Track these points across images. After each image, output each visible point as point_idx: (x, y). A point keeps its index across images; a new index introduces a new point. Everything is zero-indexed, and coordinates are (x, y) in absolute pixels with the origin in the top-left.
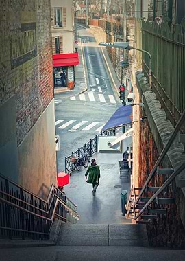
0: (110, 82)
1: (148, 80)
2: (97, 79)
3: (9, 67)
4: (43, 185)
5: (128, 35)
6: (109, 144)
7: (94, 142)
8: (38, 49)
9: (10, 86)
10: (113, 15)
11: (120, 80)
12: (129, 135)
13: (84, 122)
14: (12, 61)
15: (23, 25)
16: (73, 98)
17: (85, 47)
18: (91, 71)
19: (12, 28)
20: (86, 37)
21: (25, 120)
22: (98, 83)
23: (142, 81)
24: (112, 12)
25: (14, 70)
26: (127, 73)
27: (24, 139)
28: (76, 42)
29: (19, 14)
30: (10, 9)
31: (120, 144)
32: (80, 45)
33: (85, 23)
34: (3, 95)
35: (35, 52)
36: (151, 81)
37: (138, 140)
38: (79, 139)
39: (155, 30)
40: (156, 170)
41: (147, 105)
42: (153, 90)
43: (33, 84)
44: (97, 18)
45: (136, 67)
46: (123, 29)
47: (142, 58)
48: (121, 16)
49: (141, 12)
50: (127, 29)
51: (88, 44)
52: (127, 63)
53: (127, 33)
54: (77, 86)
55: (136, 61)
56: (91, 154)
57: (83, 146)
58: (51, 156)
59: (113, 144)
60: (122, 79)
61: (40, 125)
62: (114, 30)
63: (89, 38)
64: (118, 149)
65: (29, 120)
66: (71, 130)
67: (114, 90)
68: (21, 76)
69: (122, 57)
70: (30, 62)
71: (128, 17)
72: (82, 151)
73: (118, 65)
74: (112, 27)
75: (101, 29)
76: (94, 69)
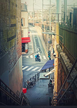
0: (44, 50)
1: (62, 48)
2: (38, 48)
3: (6, 41)
4: (18, 91)
5: (51, 30)
6: (44, 75)
7: (37, 76)
8: (17, 34)
9: (7, 49)
10: (45, 21)
11: (48, 49)
12: (53, 72)
13: (32, 67)
14: (8, 39)
15: (11, 25)
16: (27, 57)
17: (33, 35)
18: (35, 45)
19: (8, 26)
20: (33, 31)
21: (12, 63)
22: (38, 50)
23: (59, 48)
24: (44, 20)
25: (8, 42)
26: (51, 46)
27: (11, 71)
28: (29, 33)
29: (10, 20)
30: (8, 18)
31: (49, 75)
32: (31, 34)
33: (32, 25)
34: (4, 52)
35: (16, 35)
36: (63, 48)
37: (57, 74)
38: (30, 74)
39: (65, 28)
40: (66, 81)
41: (62, 58)
42: (64, 52)
43: (15, 48)
44: (38, 23)
45: (56, 43)
46: (49, 27)
47: (59, 39)
48: (49, 22)
49: (58, 20)
50: (51, 27)
51: (34, 34)
52: (51, 42)
53: (51, 29)
54: (29, 52)
55: (56, 40)
56: (35, 80)
57: (32, 77)
58: (21, 79)
59: (46, 75)
60: (49, 48)
61: (17, 66)
62: (46, 28)
63: (35, 31)
64: (48, 77)
65: (13, 63)
66: (27, 71)
67: (45, 54)
68: (11, 45)
69: (49, 39)
70: (14, 40)
71: (51, 22)
72: (32, 79)
73: (47, 42)
74: (45, 26)
75: (40, 27)
76: (37, 44)
